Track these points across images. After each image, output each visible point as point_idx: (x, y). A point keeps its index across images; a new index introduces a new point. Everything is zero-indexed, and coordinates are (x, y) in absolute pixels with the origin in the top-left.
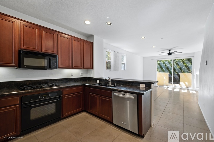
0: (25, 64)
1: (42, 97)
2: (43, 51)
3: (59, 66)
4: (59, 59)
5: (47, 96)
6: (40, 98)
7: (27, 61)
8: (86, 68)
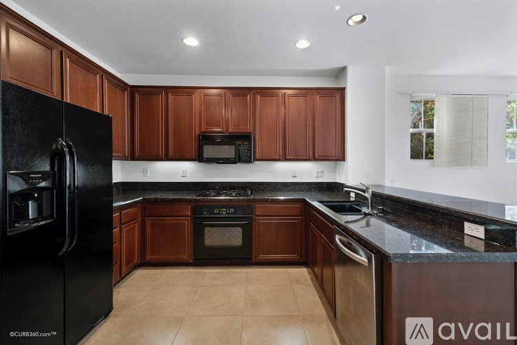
0: (205, 155)
1: (220, 211)
2: (231, 130)
3: (258, 157)
4: (257, 143)
5: (226, 211)
6: (217, 213)
7: (209, 151)
8: (321, 158)
